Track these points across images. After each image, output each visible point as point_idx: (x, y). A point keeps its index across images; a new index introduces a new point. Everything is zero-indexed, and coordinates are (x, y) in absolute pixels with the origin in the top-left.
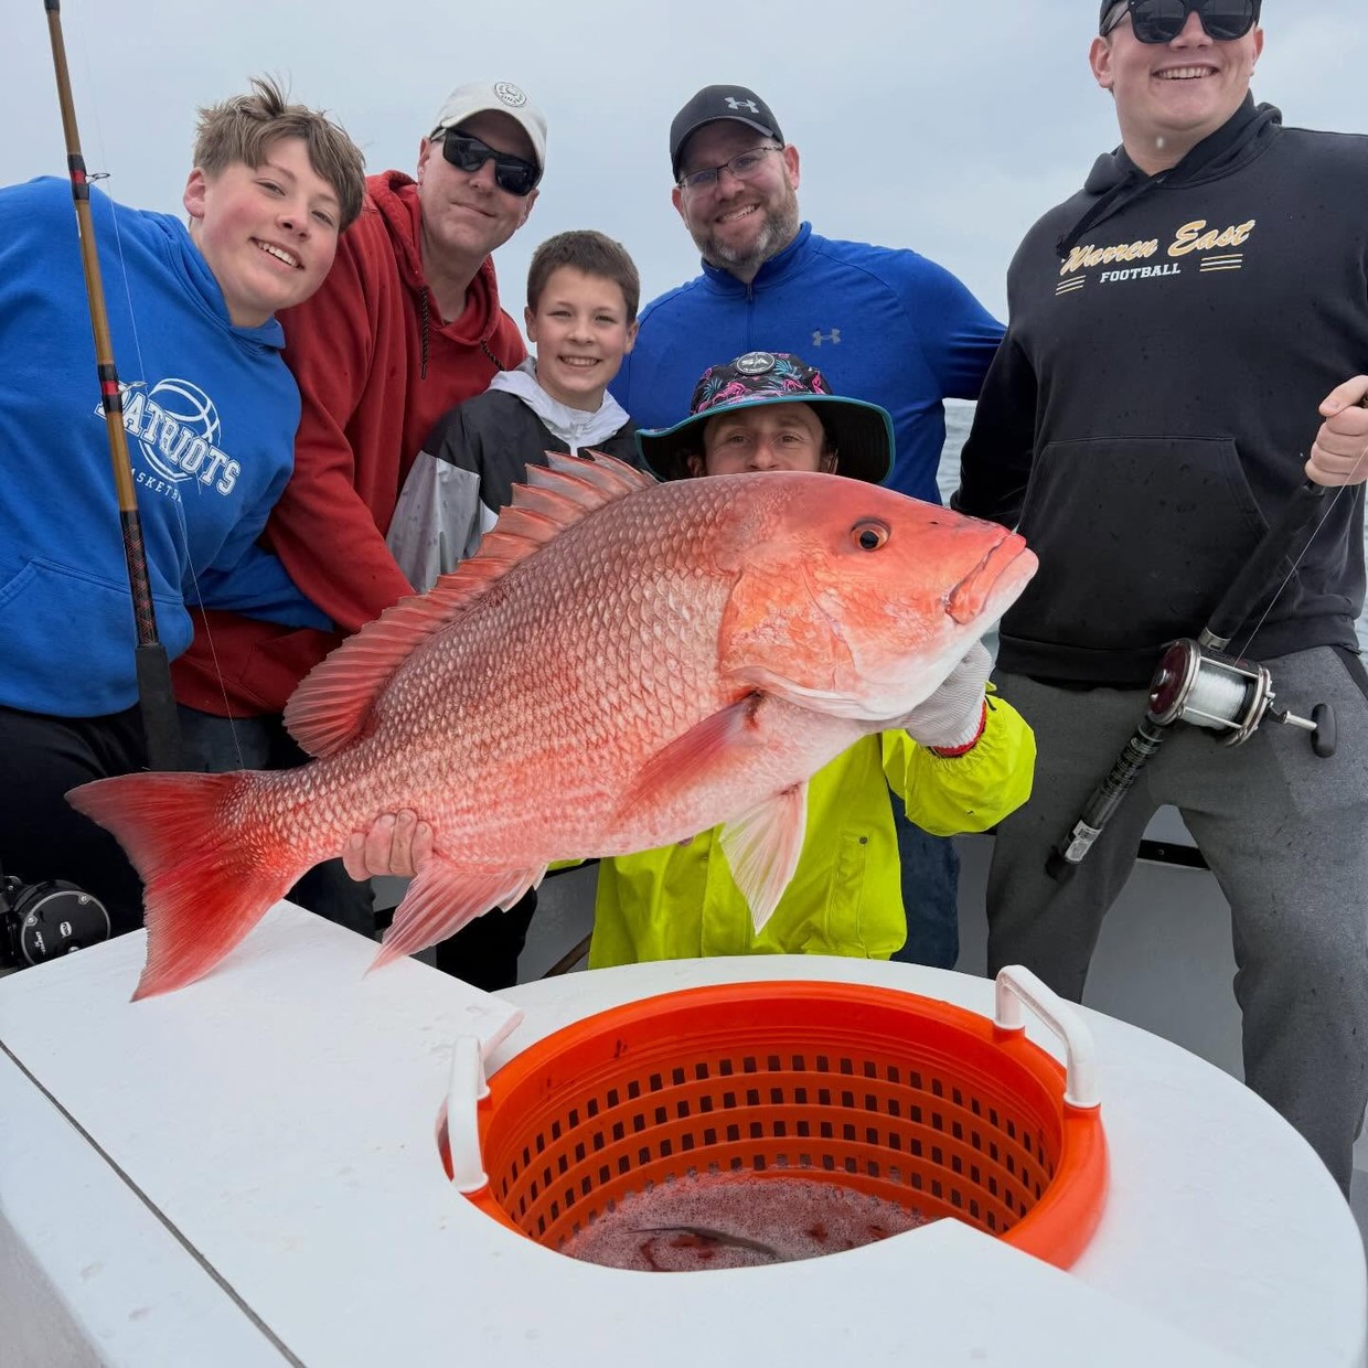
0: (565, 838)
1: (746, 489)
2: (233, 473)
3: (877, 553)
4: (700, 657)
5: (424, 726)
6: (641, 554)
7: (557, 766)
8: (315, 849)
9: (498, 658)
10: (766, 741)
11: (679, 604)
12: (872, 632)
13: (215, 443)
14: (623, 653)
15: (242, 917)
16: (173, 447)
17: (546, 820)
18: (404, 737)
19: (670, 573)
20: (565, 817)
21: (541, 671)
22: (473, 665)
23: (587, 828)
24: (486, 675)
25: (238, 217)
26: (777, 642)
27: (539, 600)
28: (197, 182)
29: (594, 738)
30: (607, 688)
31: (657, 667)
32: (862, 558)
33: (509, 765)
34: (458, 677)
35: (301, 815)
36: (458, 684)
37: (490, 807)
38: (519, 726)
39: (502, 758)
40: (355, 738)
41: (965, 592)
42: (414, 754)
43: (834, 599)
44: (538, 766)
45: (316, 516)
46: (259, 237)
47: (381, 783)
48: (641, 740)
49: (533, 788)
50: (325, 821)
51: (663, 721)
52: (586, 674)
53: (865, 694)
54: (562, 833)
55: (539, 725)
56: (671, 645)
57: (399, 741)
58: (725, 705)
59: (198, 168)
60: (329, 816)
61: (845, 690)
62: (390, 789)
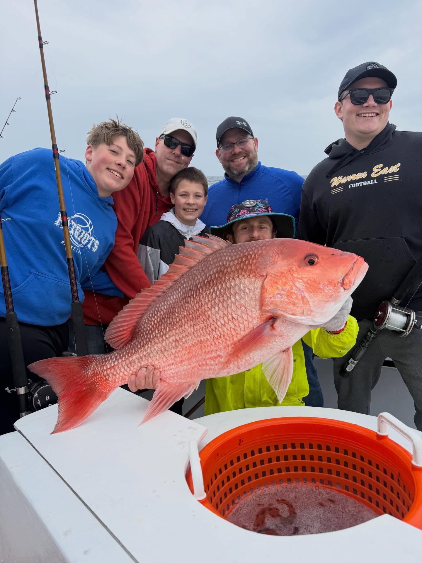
0: (207, 372)
1: (265, 246)
2: (97, 245)
3: (315, 266)
4: (253, 306)
5: (154, 335)
6: (229, 270)
7: (203, 347)
8: (118, 382)
9: (179, 309)
10: (278, 334)
11: (244, 287)
12: (316, 295)
13: (92, 235)
14: (225, 306)
15: (92, 406)
16: (79, 236)
17: (200, 366)
18: (148, 340)
19: (240, 276)
20: (207, 364)
21: (195, 313)
22: (170, 312)
23: (215, 368)
24: (175, 316)
25: (103, 161)
26: (282, 300)
27: (193, 288)
28: (90, 149)
29: (216, 336)
30: (220, 318)
31: (238, 310)
32: (309, 268)
33: (186, 347)
34: (165, 317)
35: (112, 370)
36: (166, 319)
37: (180, 363)
38: (189, 333)
39: (183, 345)
40: (130, 341)
41: (347, 279)
42: (152, 346)
43: (301, 283)
44: (196, 347)
45: (121, 260)
46: (110, 168)
47: (140, 357)
48: (233, 336)
49: (195, 355)
50: (121, 371)
51: (241, 329)
52: (212, 314)
53: (314, 316)
54: (206, 370)
55: (196, 333)
56: (243, 302)
57: (146, 341)
58: (263, 322)
59: (90, 145)
60: (122, 370)
61: (308, 315)
62: (144, 359)
